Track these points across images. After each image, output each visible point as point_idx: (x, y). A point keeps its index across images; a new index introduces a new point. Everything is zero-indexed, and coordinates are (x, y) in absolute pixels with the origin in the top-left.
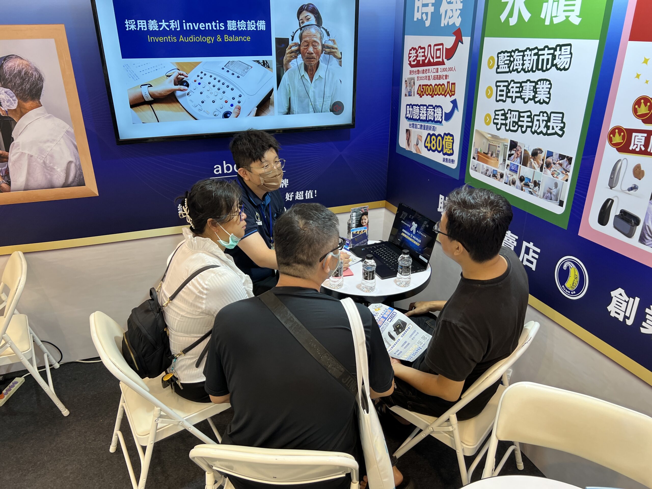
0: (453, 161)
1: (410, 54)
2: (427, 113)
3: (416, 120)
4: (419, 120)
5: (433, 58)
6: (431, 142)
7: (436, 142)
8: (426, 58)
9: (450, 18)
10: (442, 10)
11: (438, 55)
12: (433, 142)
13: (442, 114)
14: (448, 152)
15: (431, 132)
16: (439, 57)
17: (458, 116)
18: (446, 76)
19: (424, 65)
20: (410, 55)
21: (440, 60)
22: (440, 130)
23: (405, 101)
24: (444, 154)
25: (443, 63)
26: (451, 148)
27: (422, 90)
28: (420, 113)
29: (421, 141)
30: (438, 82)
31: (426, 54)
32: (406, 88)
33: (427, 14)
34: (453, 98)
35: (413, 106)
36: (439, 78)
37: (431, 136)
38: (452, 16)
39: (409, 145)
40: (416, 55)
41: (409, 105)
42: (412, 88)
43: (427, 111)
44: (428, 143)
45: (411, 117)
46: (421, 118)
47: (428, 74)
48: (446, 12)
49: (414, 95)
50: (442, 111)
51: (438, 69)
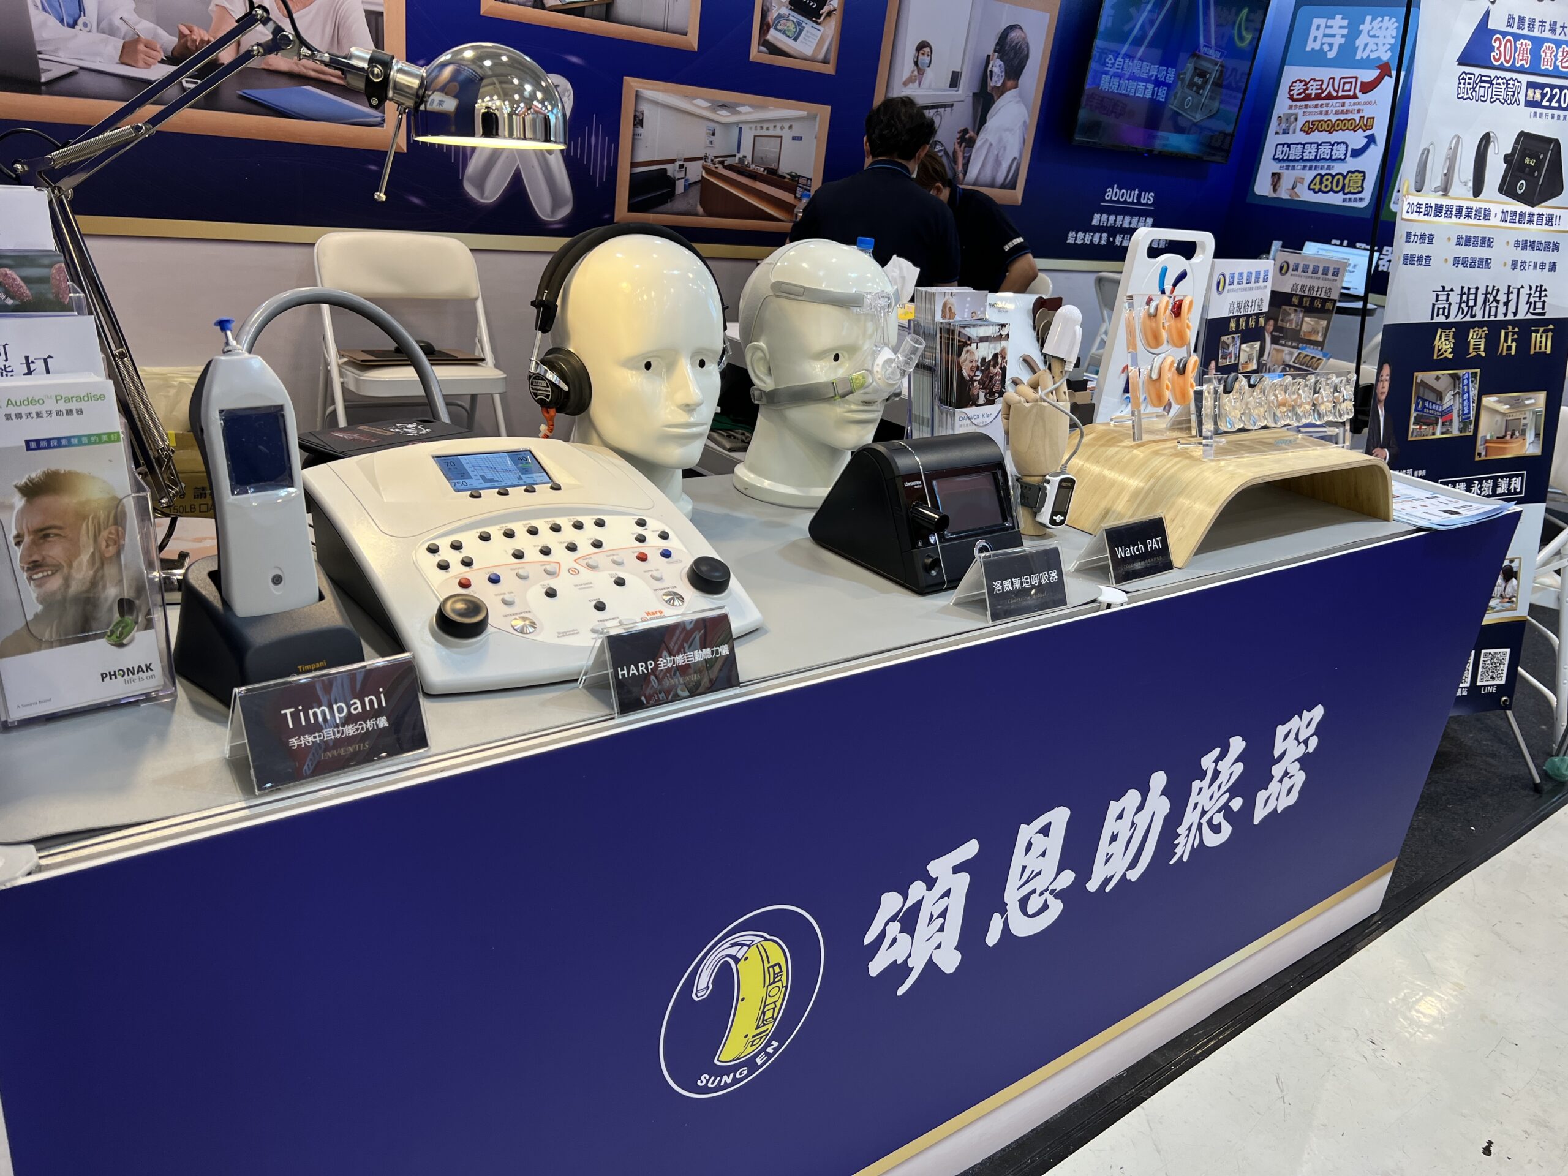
0: (1361, 200)
1: (1291, 86)
2: (1317, 152)
3: (1295, 160)
4: (1302, 159)
5: (1337, 92)
6: (1321, 183)
7: (1332, 183)
8: (1323, 92)
9: (1372, 51)
10: (1360, 42)
11: (1347, 87)
12: (1325, 183)
13: (1347, 151)
14: (1353, 191)
15: (1323, 172)
16: (1350, 91)
17: (1376, 153)
18: (1359, 111)
19: (1318, 97)
20: (1292, 88)
21: (1351, 93)
22: (1338, 168)
23: (1272, 140)
24: (1345, 194)
25: (1355, 96)
26: (1360, 184)
27: (1311, 126)
28: (1303, 152)
29: (1302, 183)
30: (1342, 117)
31: (1324, 87)
32: (1279, 124)
33: (1331, 45)
34: (1368, 133)
35: (1289, 146)
36: (1347, 112)
37: (1322, 176)
38: (1377, 50)
39: (1275, 190)
40: (1305, 87)
41: (1283, 145)
42: (1291, 124)
43: (1318, 149)
44: (1315, 184)
45: (1285, 158)
46: (1305, 158)
47: (1325, 109)
48: (1366, 46)
49: (1294, 132)
50: (1347, 147)
51: (1344, 103)
